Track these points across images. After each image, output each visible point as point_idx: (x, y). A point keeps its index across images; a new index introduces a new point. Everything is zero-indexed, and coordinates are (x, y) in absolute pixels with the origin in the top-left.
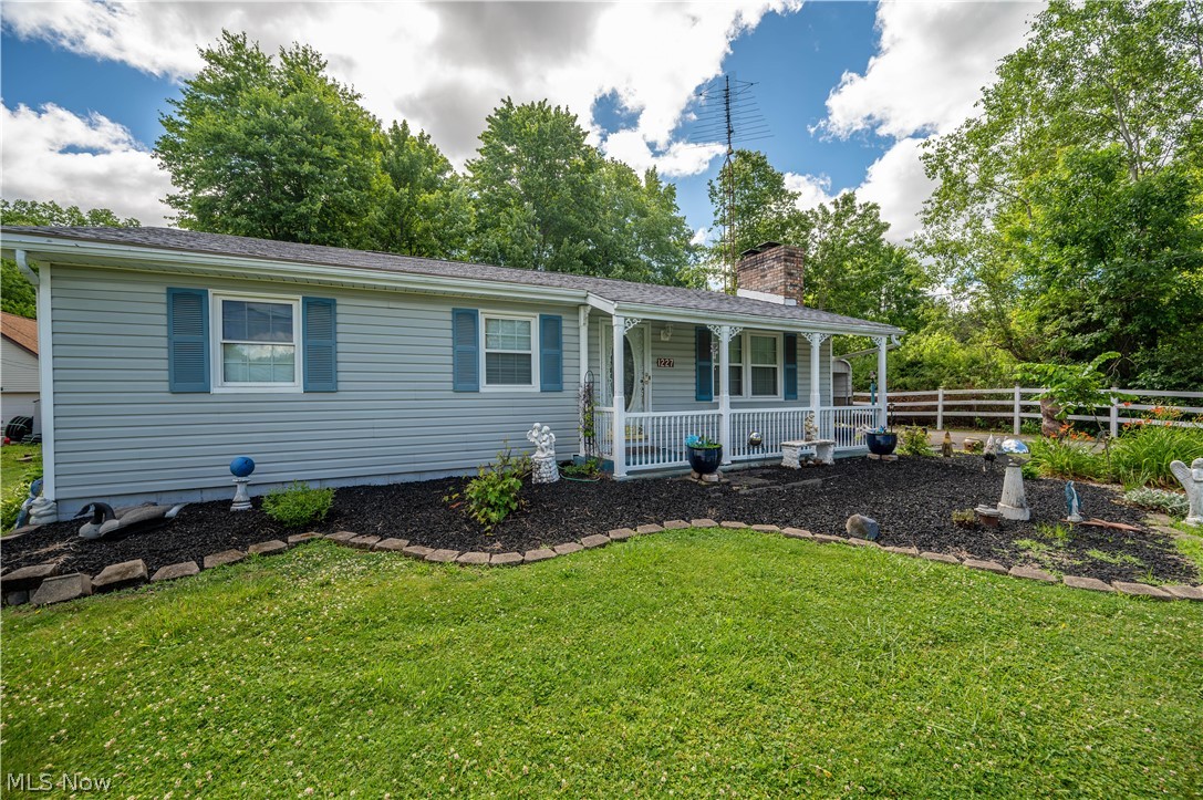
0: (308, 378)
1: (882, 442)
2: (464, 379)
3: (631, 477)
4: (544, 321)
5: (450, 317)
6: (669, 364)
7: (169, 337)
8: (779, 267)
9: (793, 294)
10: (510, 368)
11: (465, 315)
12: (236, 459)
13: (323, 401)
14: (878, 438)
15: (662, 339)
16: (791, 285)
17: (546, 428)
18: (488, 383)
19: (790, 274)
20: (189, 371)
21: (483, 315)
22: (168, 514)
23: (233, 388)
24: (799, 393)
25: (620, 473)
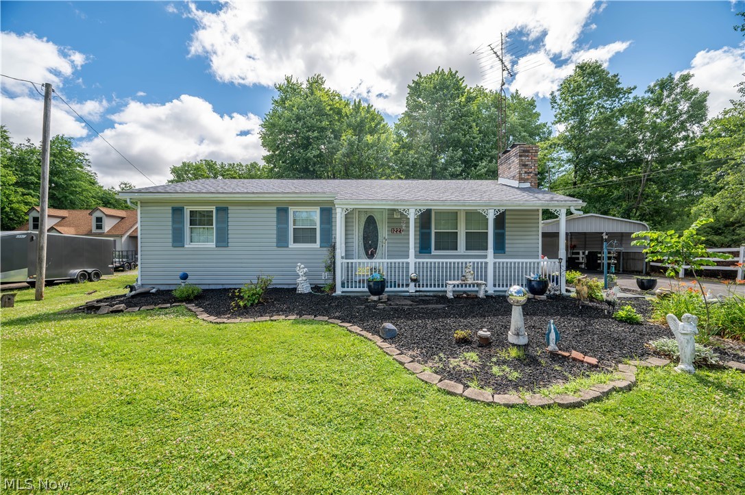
0: (217, 242)
1: (536, 286)
2: (282, 241)
3: (343, 294)
4: (322, 210)
5: (275, 211)
6: (400, 232)
7: (172, 226)
8: (516, 161)
9: (528, 179)
10: (304, 235)
11: (282, 211)
12: (180, 273)
13: (223, 251)
14: (533, 283)
15: (395, 216)
16: (526, 172)
17: (303, 266)
18: (294, 243)
19: (525, 165)
20: (178, 239)
21: (291, 210)
22: (151, 291)
23: (194, 245)
24: (507, 250)
25: (339, 291)
